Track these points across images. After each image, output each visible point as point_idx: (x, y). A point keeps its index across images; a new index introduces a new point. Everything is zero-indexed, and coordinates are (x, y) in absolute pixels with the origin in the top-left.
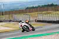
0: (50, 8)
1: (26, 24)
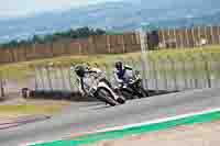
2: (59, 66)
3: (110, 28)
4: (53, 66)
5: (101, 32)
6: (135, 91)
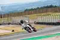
2: (44, 16)
3: (58, 5)
4: (43, 16)
5: (56, 6)
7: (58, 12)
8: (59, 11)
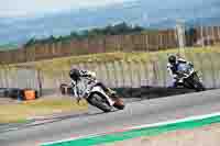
0: (115, 40)
1: (97, 89)
4: (91, 62)
6: (190, 85)
7: (146, 49)
8: (151, 47)
